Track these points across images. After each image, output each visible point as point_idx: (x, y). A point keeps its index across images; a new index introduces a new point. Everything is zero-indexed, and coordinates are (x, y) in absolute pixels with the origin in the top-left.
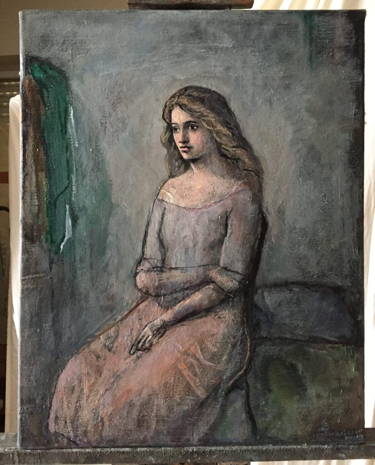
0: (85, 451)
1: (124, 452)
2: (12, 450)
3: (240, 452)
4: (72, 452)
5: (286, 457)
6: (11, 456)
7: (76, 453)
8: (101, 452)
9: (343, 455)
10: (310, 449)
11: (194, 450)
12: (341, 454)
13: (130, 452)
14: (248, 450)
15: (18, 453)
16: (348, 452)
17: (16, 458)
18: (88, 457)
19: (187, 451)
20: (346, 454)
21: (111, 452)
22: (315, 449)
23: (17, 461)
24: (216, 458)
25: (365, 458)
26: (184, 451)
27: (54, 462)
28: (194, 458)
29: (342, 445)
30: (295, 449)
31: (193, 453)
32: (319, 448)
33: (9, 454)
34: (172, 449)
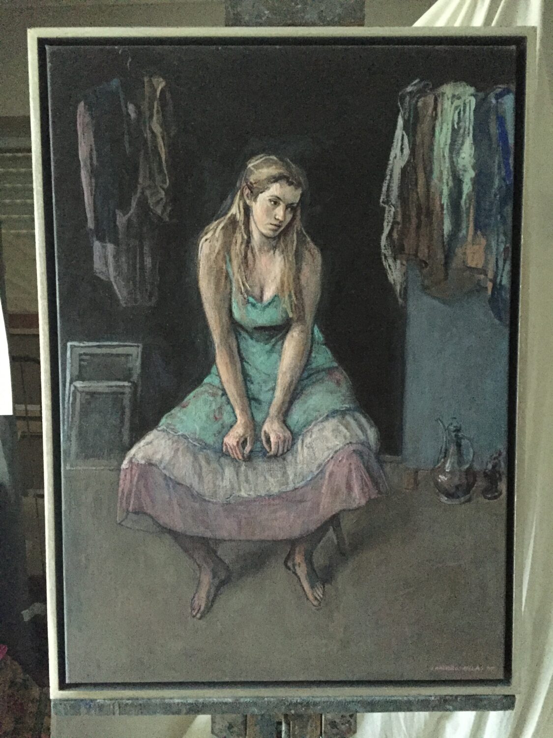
0: (187, 701)
1: (226, 703)
2: (113, 701)
3: (345, 703)
4: (174, 703)
5: (391, 708)
6: (112, 707)
7: (178, 704)
8: (203, 703)
9: (451, 707)
10: (417, 700)
11: (298, 701)
12: (449, 704)
13: (232, 703)
14: (353, 702)
15: (119, 704)
16: (455, 704)
17: (117, 708)
18: (189, 709)
19: (291, 702)
20: (453, 706)
21: (213, 703)
22: (422, 701)
23: (118, 712)
24: (320, 709)
25: (473, 710)
26: (288, 701)
27: (155, 713)
28: (297, 710)
29: (449, 697)
30: (400, 700)
31: (296, 704)
32: (426, 700)
33: (110, 705)
34: (275, 699)
